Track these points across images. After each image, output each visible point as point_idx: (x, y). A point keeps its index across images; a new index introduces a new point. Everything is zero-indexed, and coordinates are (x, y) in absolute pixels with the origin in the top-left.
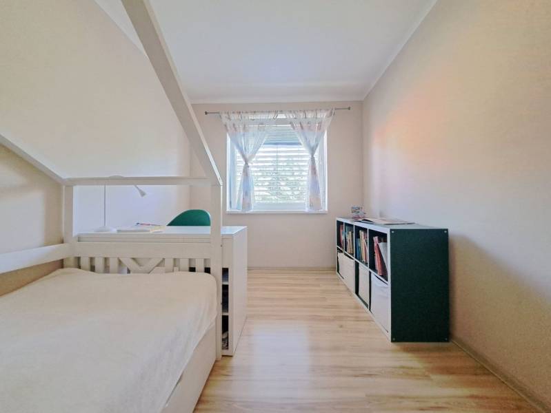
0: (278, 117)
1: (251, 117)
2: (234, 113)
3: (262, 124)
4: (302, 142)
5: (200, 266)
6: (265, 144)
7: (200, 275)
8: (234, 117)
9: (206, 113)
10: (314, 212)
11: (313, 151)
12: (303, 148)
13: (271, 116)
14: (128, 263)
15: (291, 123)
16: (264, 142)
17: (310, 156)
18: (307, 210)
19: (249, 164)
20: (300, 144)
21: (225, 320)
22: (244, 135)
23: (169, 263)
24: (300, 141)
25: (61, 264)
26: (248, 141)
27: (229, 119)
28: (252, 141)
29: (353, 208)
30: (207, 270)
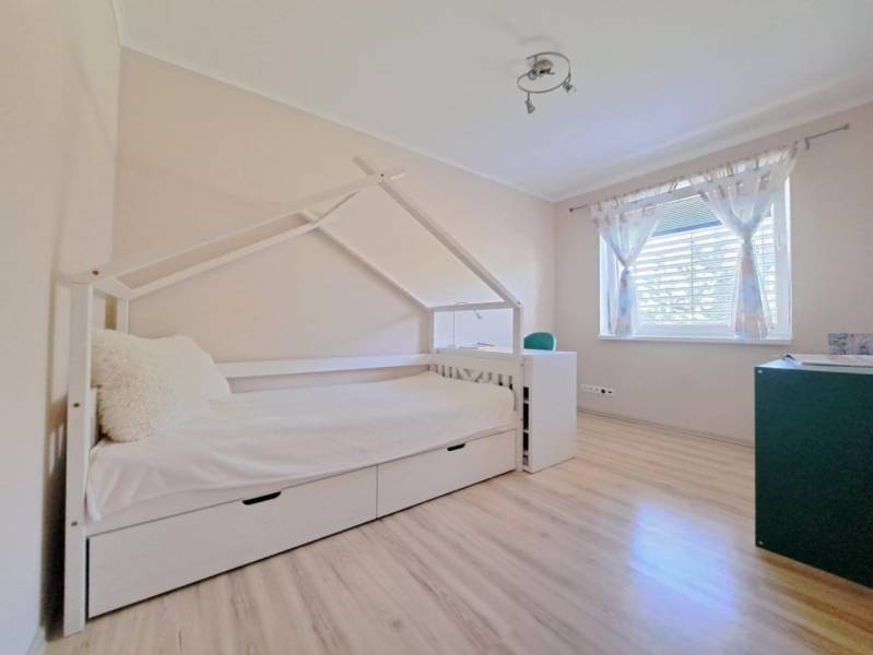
0: (678, 187)
1: (630, 199)
2: (607, 200)
3: (650, 205)
4: (721, 220)
5: (505, 381)
6: (654, 235)
7: (505, 389)
8: (607, 206)
9: (571, 210)
10: (748, 340)
11: (747, 231)
12: (724, 229)
13: (665, 189)
14: (462, 372)
15: (699, 193)
16: (652, 232)
17: (743, 241)
18: (735, 337)
19: (630, 268)
20: (717, 223)
21: (526, 437)
22: (621, 228)
23: (485, 376)
24: (719, 218)
25: (428, 368)
26: (627, 236)
27: (600, 210)
28: (633, 235)
29: (830, 335)
30: (511, 387)
